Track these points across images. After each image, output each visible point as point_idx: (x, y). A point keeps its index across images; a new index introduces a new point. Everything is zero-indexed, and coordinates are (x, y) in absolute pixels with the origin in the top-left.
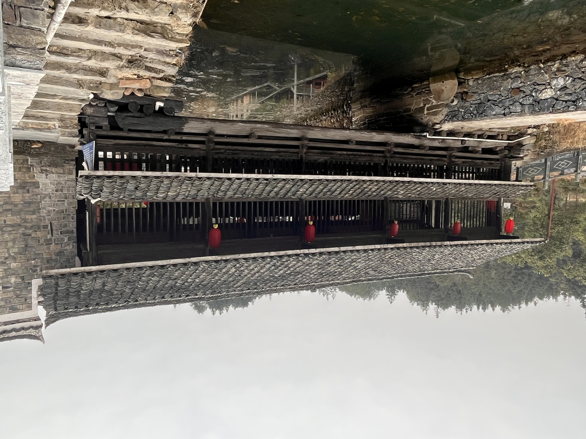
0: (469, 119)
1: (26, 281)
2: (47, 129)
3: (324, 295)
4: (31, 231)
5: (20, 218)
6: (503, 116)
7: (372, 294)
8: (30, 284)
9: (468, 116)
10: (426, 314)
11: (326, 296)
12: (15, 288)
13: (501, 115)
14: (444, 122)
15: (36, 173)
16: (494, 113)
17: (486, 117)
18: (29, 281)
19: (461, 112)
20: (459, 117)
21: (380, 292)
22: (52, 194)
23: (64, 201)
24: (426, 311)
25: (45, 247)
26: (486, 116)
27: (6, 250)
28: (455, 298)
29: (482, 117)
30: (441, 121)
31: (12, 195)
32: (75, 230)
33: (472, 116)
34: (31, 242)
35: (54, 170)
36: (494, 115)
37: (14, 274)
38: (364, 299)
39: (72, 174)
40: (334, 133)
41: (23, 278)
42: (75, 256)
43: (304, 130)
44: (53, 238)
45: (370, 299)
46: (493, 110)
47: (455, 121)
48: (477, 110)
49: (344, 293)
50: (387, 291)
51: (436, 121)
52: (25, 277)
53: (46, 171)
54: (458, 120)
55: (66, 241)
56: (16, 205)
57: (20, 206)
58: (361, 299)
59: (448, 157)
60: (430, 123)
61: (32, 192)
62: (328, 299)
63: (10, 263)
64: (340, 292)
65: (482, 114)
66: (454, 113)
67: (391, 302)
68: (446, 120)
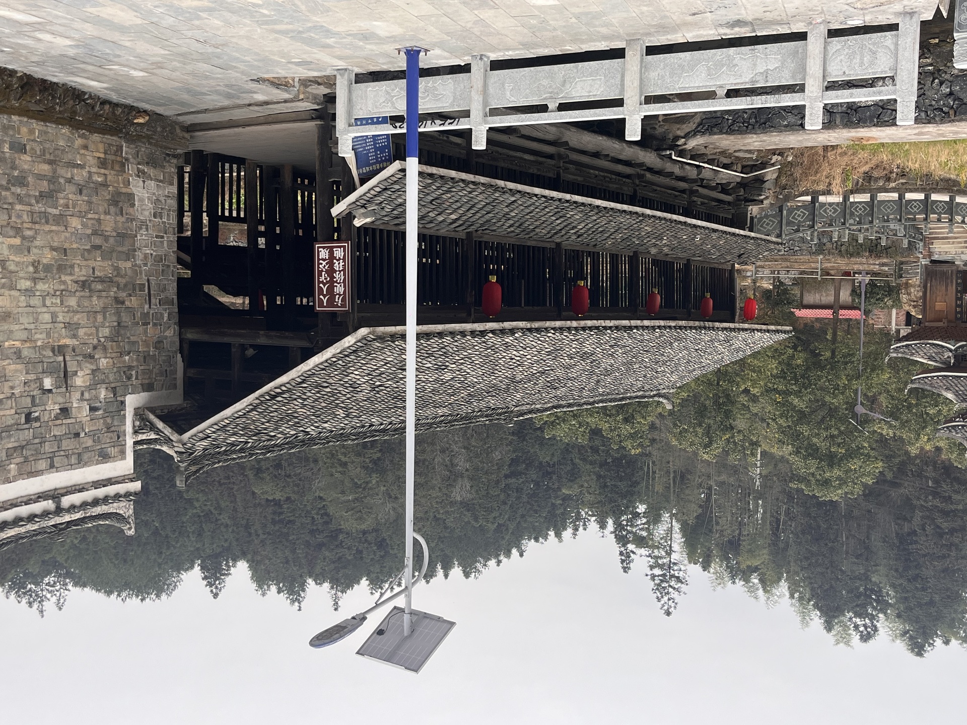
0: (740, 132)
1: (118, 399)
2: (284, 85)
3: (30, 604)
4: (125, 294)
5: (112, 265)
6: (800, 128)
7: (164, 584)
8: (123, 403)
9: (740, 127)
10: (300, 610)
11: (36, 605)
12: (105, 410)
13: (797, 127)
14: (695, 135)
15: (131, 176)
16: (785, 123)
17: (772, 129)
18: (122, 399)
19: (728, 119)
20: (723, 127)
21: (184, 576)
22: (150, 220)
23: (162, 237)
24: (299, 603)
25: (141, 329)
26: (772, 127)
27: (93, 330)
28: (372, 560)
29: (764, 128)
30: (689, 133)
31: (102, 217)
32: (175, 297)
33: (747, 127)
34: (126, 318)
35: (151, 172)
36: (786, 126)
37: (103, 382)
38: (142, 600)
39: (173, 185)
40: (589, 139)
41: (114, 390)
42: (176, 352)
43: (562, 129)
44: (151, 312)
45: (158, 596)
46: (784, 118)
47: (715, 134)
48: (756, 118)
49: (87, 590)
50: (203, 568)
51: (679, 133)
52: (118, 388)
53: (144, 173)
54: (721, 133)
55: (165, 319)
56: (106, 239)
57: (112, 240)
58: (135, 601)
59: (688, 192)
60: (671, 136)
61: (127, 214)
62: (42, 612)
63: (100, 359)
64: (78, 590)
65: (765, 124)
66: (714, 120)
67: (216, 596)
68: (699, 132)
